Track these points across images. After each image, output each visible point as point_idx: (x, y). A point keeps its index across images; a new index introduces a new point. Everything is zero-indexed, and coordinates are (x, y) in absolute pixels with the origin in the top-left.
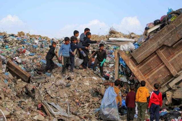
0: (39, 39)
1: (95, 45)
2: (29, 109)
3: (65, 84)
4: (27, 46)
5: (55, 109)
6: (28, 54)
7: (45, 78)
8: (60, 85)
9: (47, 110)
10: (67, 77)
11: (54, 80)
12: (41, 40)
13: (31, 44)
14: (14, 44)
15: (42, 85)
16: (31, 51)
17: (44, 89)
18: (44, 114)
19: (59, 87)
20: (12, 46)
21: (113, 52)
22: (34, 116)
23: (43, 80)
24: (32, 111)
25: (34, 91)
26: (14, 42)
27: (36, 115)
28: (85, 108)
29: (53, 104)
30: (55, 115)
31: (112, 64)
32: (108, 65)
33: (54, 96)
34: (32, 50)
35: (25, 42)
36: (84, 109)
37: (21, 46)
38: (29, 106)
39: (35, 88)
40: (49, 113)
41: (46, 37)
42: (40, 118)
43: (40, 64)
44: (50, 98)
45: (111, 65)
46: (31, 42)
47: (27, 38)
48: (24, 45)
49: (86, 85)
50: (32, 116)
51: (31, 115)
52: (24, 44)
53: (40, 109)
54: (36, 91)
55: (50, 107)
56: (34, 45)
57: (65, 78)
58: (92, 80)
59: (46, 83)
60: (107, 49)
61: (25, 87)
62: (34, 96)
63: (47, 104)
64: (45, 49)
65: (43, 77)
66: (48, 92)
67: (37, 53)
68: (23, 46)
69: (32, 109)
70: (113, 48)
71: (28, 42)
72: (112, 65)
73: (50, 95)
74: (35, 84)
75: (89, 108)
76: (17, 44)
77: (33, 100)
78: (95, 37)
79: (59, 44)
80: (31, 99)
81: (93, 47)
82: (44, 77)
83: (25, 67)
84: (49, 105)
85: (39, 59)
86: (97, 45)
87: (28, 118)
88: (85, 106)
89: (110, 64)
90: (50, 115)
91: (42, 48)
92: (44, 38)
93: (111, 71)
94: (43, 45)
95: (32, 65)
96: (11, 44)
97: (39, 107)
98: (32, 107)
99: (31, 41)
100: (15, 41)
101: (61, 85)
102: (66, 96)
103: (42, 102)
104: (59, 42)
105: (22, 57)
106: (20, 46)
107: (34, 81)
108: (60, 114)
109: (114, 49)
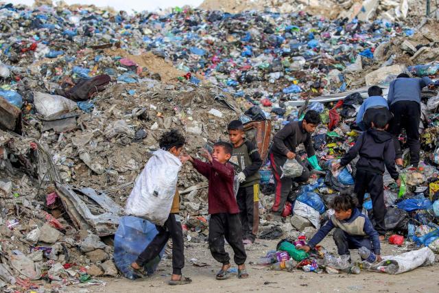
0: (81, 14)
1: (235, 24)
2: (15, 209)
3: (131, 132)
4: (46, 34)
5: (94, 206)
6: (43, 54)
7: (77, 118)
8: (115, 136)
9: (72, 211)
10: (138, 114)
11: (101, 123)
12: (86, 17)
13: (59, 27)
14: (12, 30)
15: (66, 138)
16: (53, 45)
17: (71, 149)
18: (62, 222)
19: (113, 140)
20: (6, 34)
21: (285, 41)
22: (30, 231)
23: (69, 123)
24: (24, 214)
25: (34, 157)
26: (11, 25)
27: (35, 228)
28: (188, 201)
29: (89, 191)
30: (95, 223)
31: (277, 71)
32: (266, 76)
33: (99, 167)
34: (56, 43)
35: (41, 23)
36: (186, 203)
37: (32, 33)
38: (15, 201)
39: (36, 147)
40: (78, 219)
41: (109, 9)
42: (45, 235)
43: (73, 80)
44: (89, 174)
45: (275, 76)
46: (60, 22)
47: (49, 12)
48: (40, 30)
49: (192, 134)
50: (21, 231)
51: (20, 227)
52: (39, 28)
53: (53, 208)
54: (40, 157)
55: (79, 201)
56: (67, 29)
57: (131, 115)
58: (210, 117)
59: (76, 133)
60: (267, 33)
61: (7, 145)
62: (36, 169)
63: (72, 193)
64: (97, 40)
65: (70, 116)
66: (81, 157)
67: (69, 51)
68: (38, 34)
69: (24, 210)
70: (284, 29)
71: (52, 23)
72: (278, 75)
73: (88, 165)
74: (49, 136)
75: (200, 198)
76: (22, 29)
77: (34, 181)
78: (239, 3)
79: (137, 24)
80: (27, 180)
81: (229, 28)
82: (74, 114)
83: (21, 88)
84: (76, 197)
85: (70, 65)
86: (240, 23)
87: (13, 238)
88: (189, 192)
89: (272, 71)
90: (82, 224)
91: (90, 35)
92: (104, 11)
93: (275, 92)
94: (90, 30)
95: (40, 83)
96: (4, 29)
97: (50, 201)
98: (26, 203)
99: (60, 19)
100: (15, 20)
101: (120, 135)
102: (134, 167)
103: (57, 188)
104: (138, 20)
105: (26, 64)
106: (27, 33)
107: (45, 129)
108: (109, 222)
109: (285, 31)
